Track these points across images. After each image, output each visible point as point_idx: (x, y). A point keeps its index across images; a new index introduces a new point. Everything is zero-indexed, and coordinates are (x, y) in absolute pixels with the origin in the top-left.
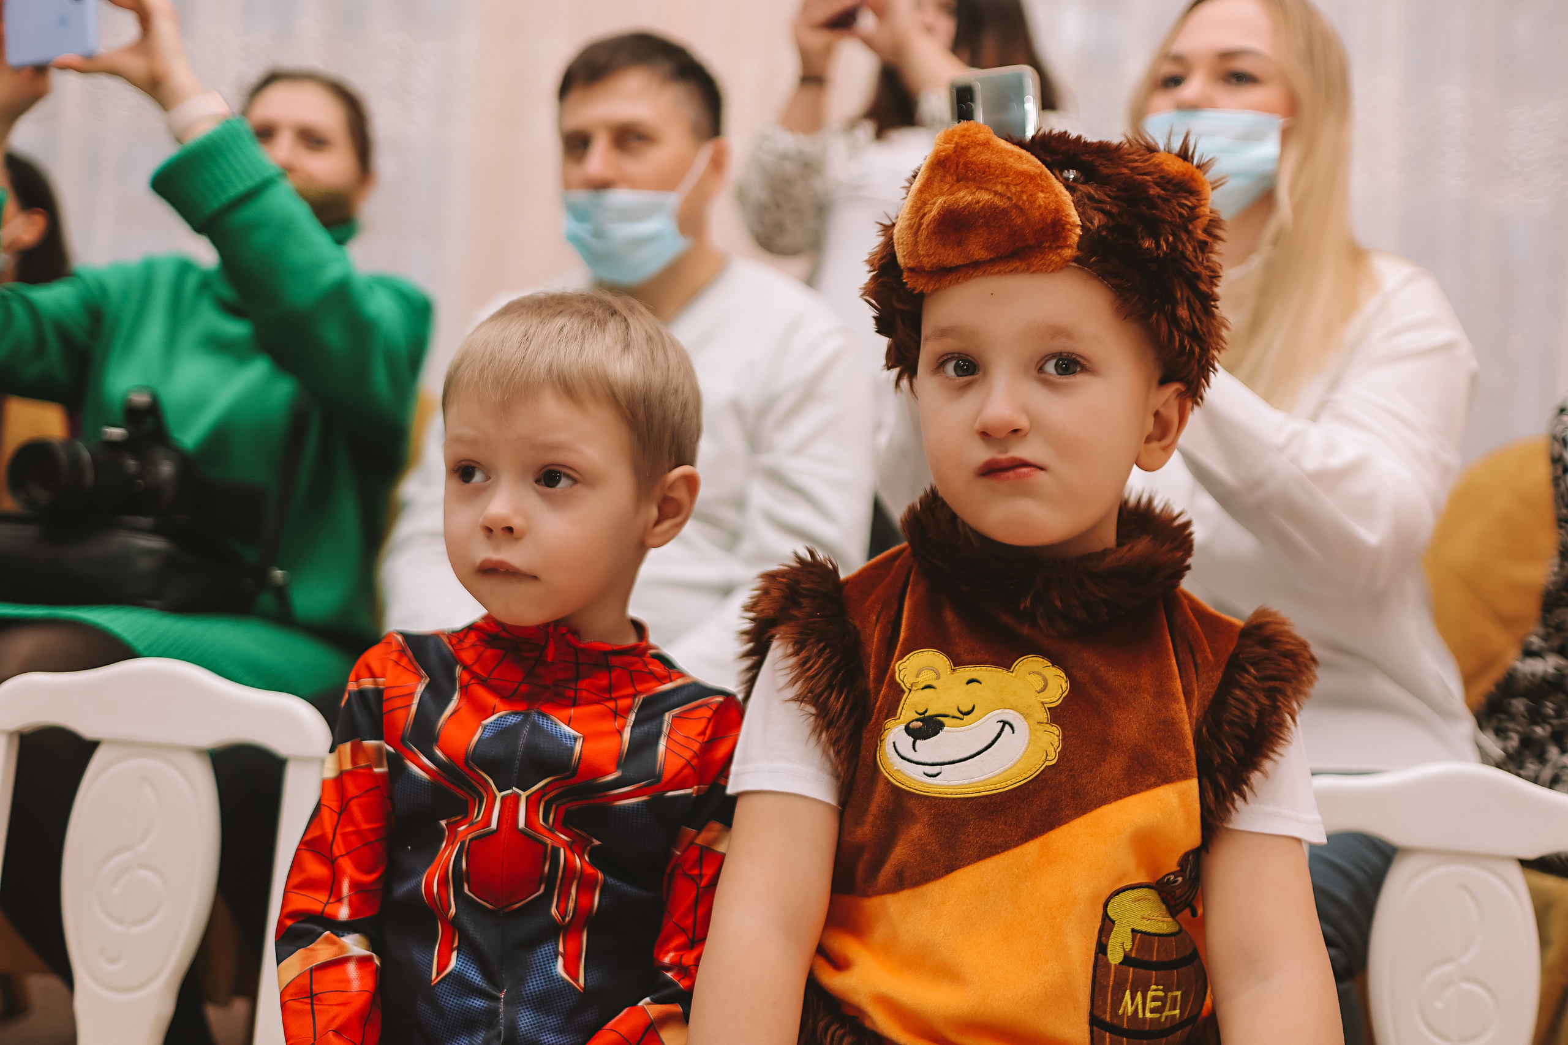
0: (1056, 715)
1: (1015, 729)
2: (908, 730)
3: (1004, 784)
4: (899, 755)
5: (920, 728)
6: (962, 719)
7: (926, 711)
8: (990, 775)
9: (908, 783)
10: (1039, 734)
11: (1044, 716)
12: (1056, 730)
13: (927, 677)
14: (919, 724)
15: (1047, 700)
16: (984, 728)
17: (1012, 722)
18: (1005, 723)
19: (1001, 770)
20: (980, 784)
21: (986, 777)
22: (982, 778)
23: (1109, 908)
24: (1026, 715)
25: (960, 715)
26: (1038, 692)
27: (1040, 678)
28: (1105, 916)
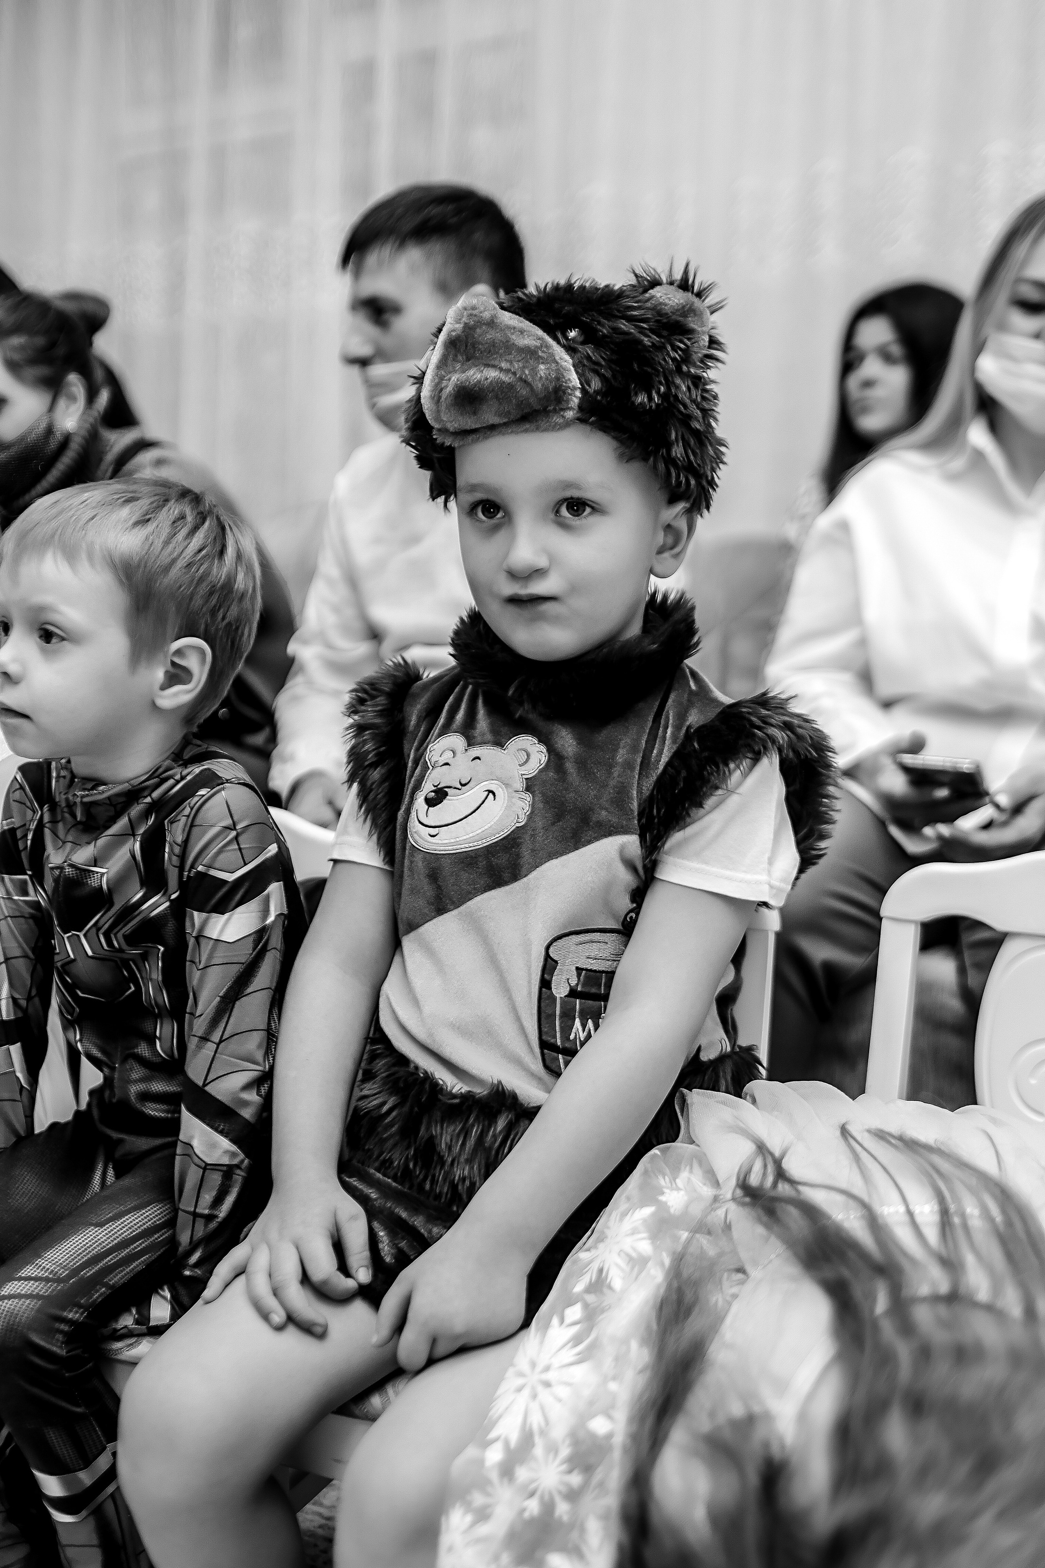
0: (530, 785)
1: (498, 798)
2: (427, 800)
4: (419, 820)
5: (434, 797)
6: (461, 789)
7: (439, 784)
8: (476, 833)
9: (419, 843)
10: (514, 800)
11: (521, 785)
12: (528, 797)
13: (448, 756)
14: (434, 794)
15: (526, 772)
17: (495, 791)
18: (490, 792)
19: (480, 831)
20: (462, 842)
21: (468, 837)
22: (465, 837)
23: (551, 949)
24: (507, 785)
25: (460, 787)
26: (520, 765)
27: (525, 754)
28: (547, 956)
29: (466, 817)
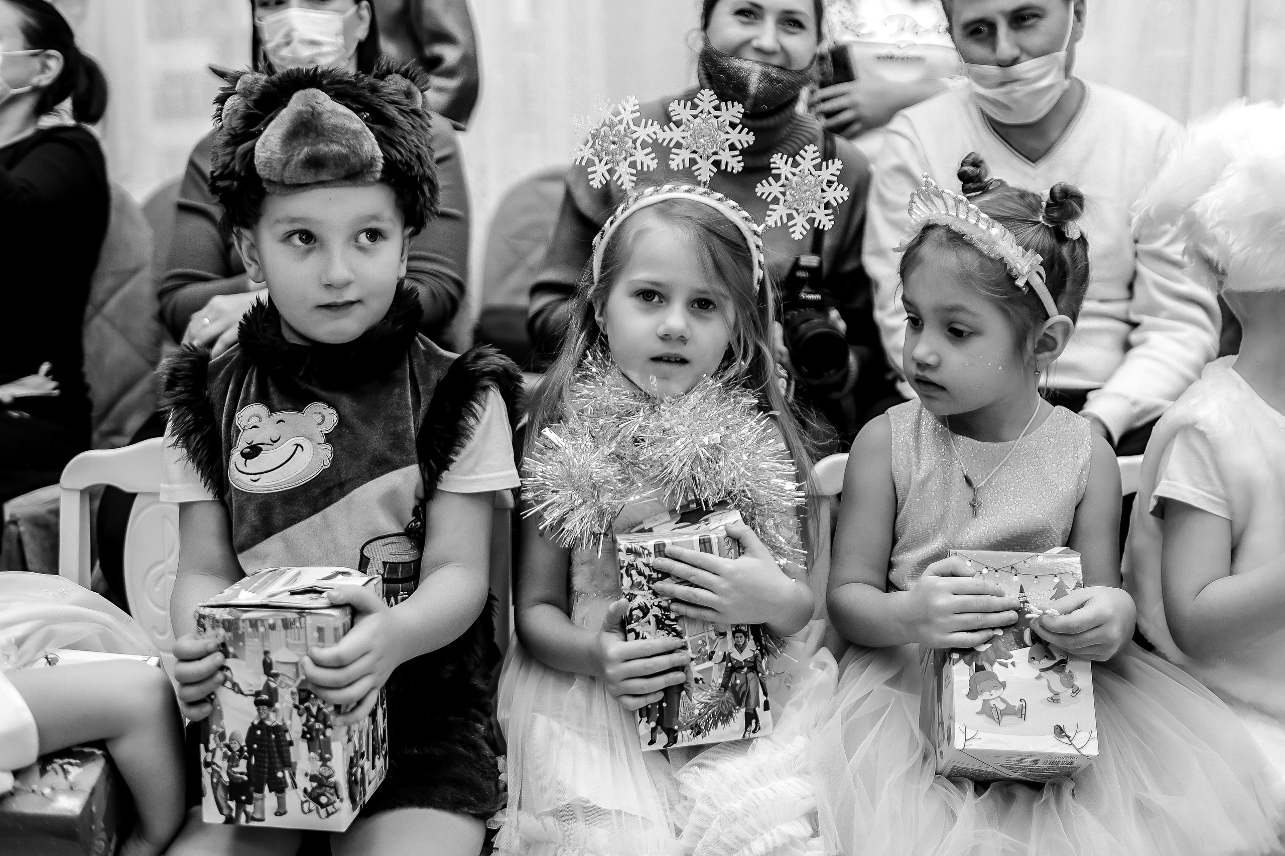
0: (329, 438)
1: (304, 449)
2: (243, 455)
3: (297, 483)
4: (238, 469)
5: (249, 452)
6: (272, 445)
7: (252, 442)
8: (288, 478)
9: (242, 486)
10: (318, 450)
11: (322, 439)
12: (329, 447)
13: (254, 421)
14: (249, 450)
15: (324, 429)
16: (286, 448)
17: (302, 444)
18: (298, 445)
19: (296, 474)
20: (283, 483)
21: (286, 479)
22: (284, 480)
23: (365, 550)
24: (311, 440)
25: (272, 443)
26: (319, 425)
27: (320, 416)
28: (362, 555)
29: (282, 465)
